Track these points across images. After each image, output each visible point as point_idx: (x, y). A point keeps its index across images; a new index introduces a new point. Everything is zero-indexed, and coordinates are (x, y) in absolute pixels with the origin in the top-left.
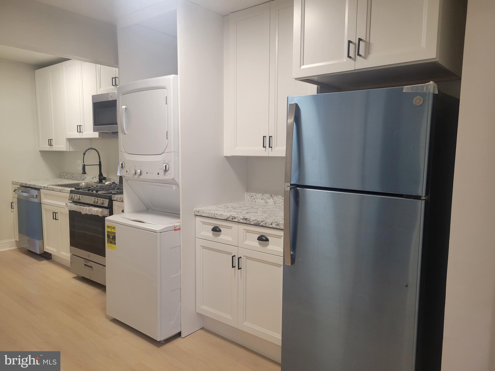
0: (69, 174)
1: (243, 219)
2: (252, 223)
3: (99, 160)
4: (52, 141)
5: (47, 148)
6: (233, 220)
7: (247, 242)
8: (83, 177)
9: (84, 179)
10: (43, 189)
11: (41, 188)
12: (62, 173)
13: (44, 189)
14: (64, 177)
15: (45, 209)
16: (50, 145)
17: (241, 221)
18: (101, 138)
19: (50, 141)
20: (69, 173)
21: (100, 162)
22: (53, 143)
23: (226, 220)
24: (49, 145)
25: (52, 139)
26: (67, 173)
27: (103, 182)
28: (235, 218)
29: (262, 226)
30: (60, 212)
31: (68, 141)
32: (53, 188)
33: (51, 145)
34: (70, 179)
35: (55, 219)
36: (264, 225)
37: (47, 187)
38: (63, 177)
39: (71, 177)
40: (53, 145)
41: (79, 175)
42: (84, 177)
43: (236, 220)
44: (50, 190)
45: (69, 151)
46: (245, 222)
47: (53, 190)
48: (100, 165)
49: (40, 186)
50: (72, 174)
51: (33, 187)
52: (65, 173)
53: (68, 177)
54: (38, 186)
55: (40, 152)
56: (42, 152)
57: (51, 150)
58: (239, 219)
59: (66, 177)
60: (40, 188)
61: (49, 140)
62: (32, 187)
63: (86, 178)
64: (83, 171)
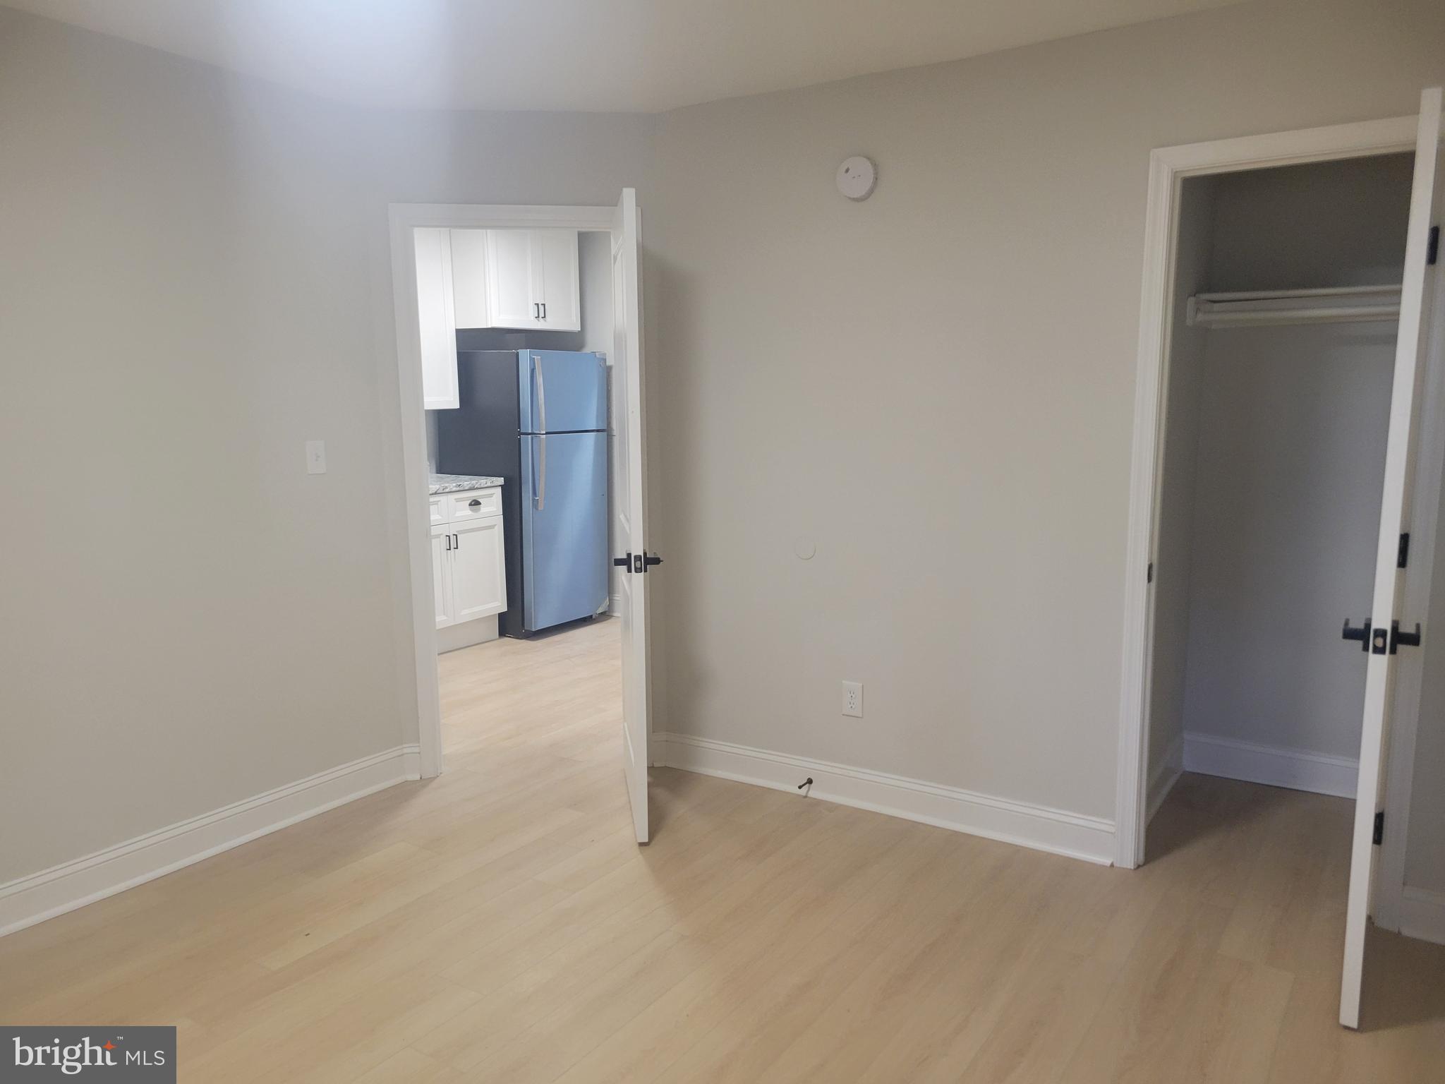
1: (456, 486)
2: (466, 488)
6: (444, 491)
7: (458, 514)
17: (454, 489)
23: (436, 493)
28: (446, 488)
29: (477, 488)
36: (479, 487)
43: (447, 490)
46: (458, 489)
58: (451, 487)
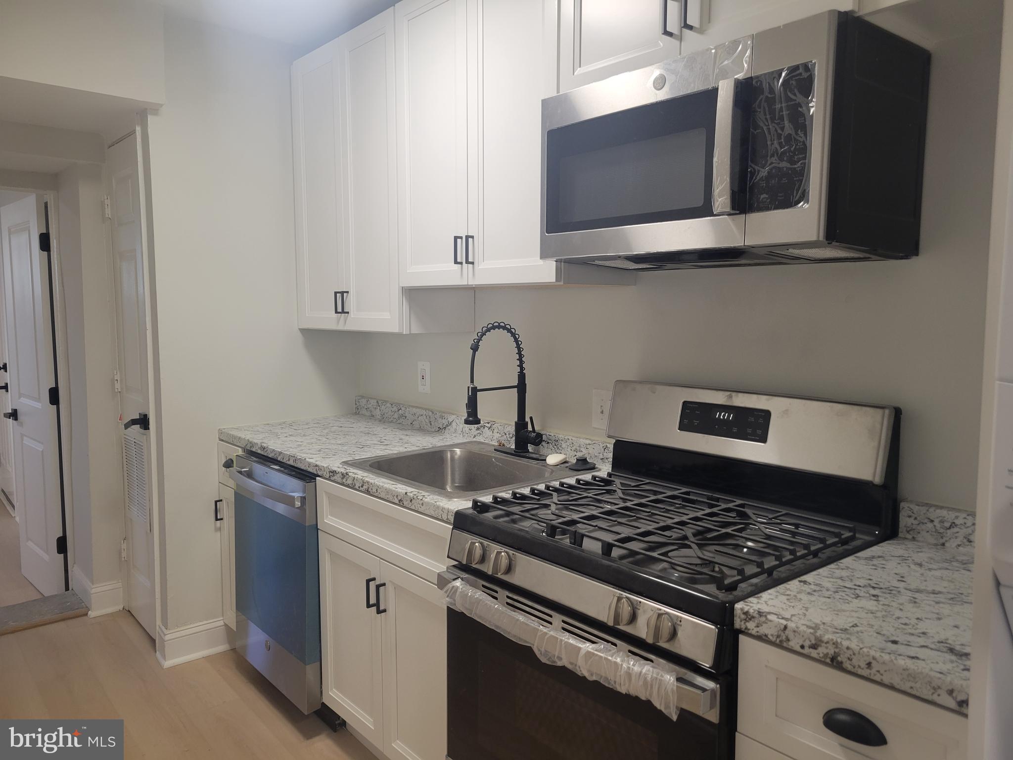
0: (388, 405)
3: (518, 369)
4: (347, 295)
5: (328, 320)
8: (440, 420)
9: (445, 428)
10: (328, 476)
11: (320, 473)
12: (364, 401)
13: (332, 478)
14: (368, 414)
15: (332, 553)
16: (340, 310)
18: (562, 283)
19: (341, 295)
20: (386, 402)
21: (522, 377)
22: (351, 303)
24: (336, 312)
25: (347, 292)
26: (380, 402)
27: (528, 451)
30: (397, 588)
31: (406, 297)
32: (368, 482)
33: (343, 312)
34: (392, 422)
35: (373, 605)
37: (343, 475)
38: (364, 412)
39: (396, 416)
40: (348, 313)
41: (424, 412)
42: (445, 422)
44: (357, 487)
45: (409, 333)
47: (367, 492)
48: (521, 387)
49: (316, 466)
50: (399, 404)
51: (288, 463)
52: (373, 402)
53: (383, 415)
54: (309, 464)
55: (300, 331)
56: (308, 333)
57: (341, 327)
59: (377, 413)
60: (315, 473)
61: (336, 293)
62: (284, 461)
63: (450, 424)
64: (469, 415)
